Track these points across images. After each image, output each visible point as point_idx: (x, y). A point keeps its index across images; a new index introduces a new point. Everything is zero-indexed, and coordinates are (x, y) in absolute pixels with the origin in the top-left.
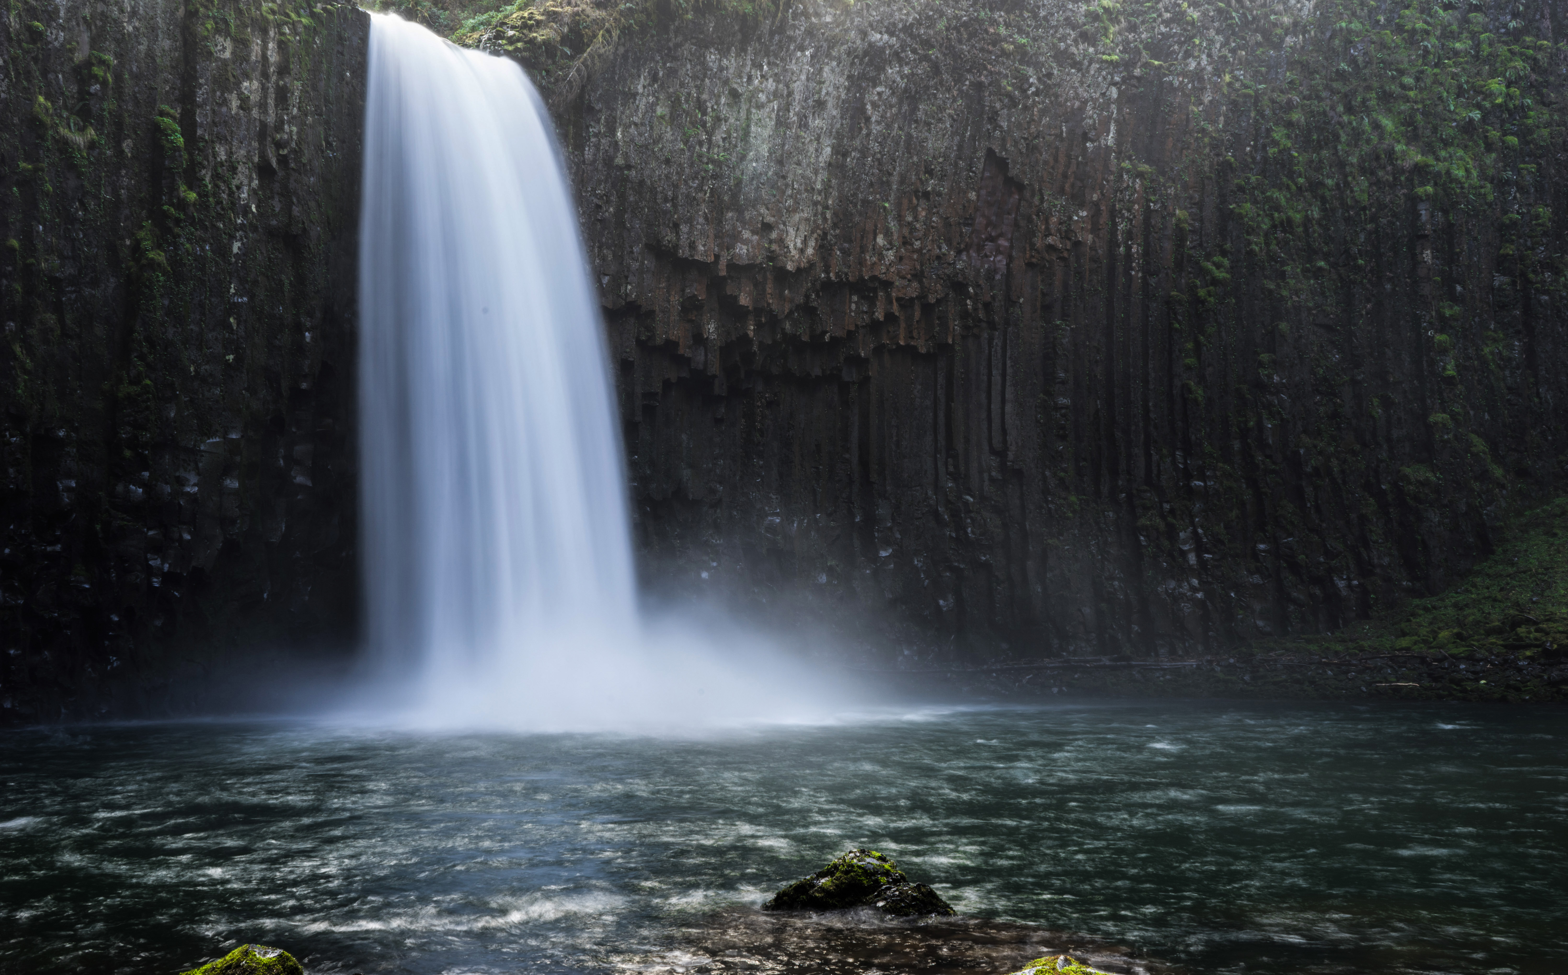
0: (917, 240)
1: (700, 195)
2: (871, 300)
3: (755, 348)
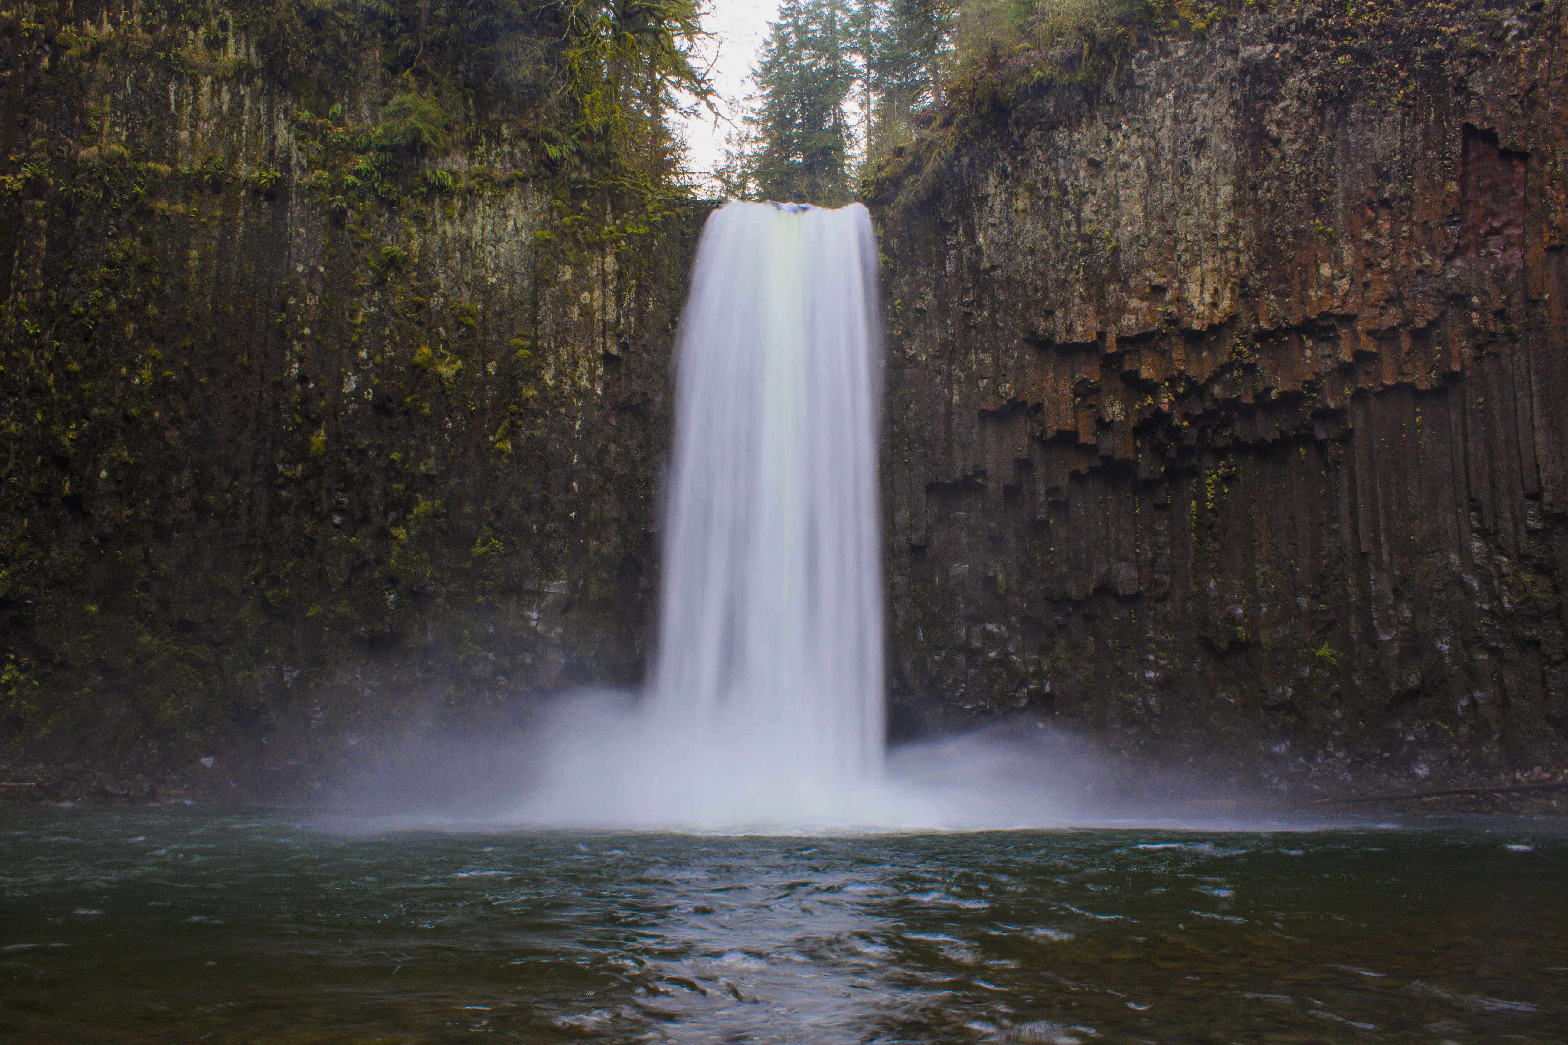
0: (1384, 259)
1: (1072, 275)
2: (1334, 341)
3: (1176, 422)
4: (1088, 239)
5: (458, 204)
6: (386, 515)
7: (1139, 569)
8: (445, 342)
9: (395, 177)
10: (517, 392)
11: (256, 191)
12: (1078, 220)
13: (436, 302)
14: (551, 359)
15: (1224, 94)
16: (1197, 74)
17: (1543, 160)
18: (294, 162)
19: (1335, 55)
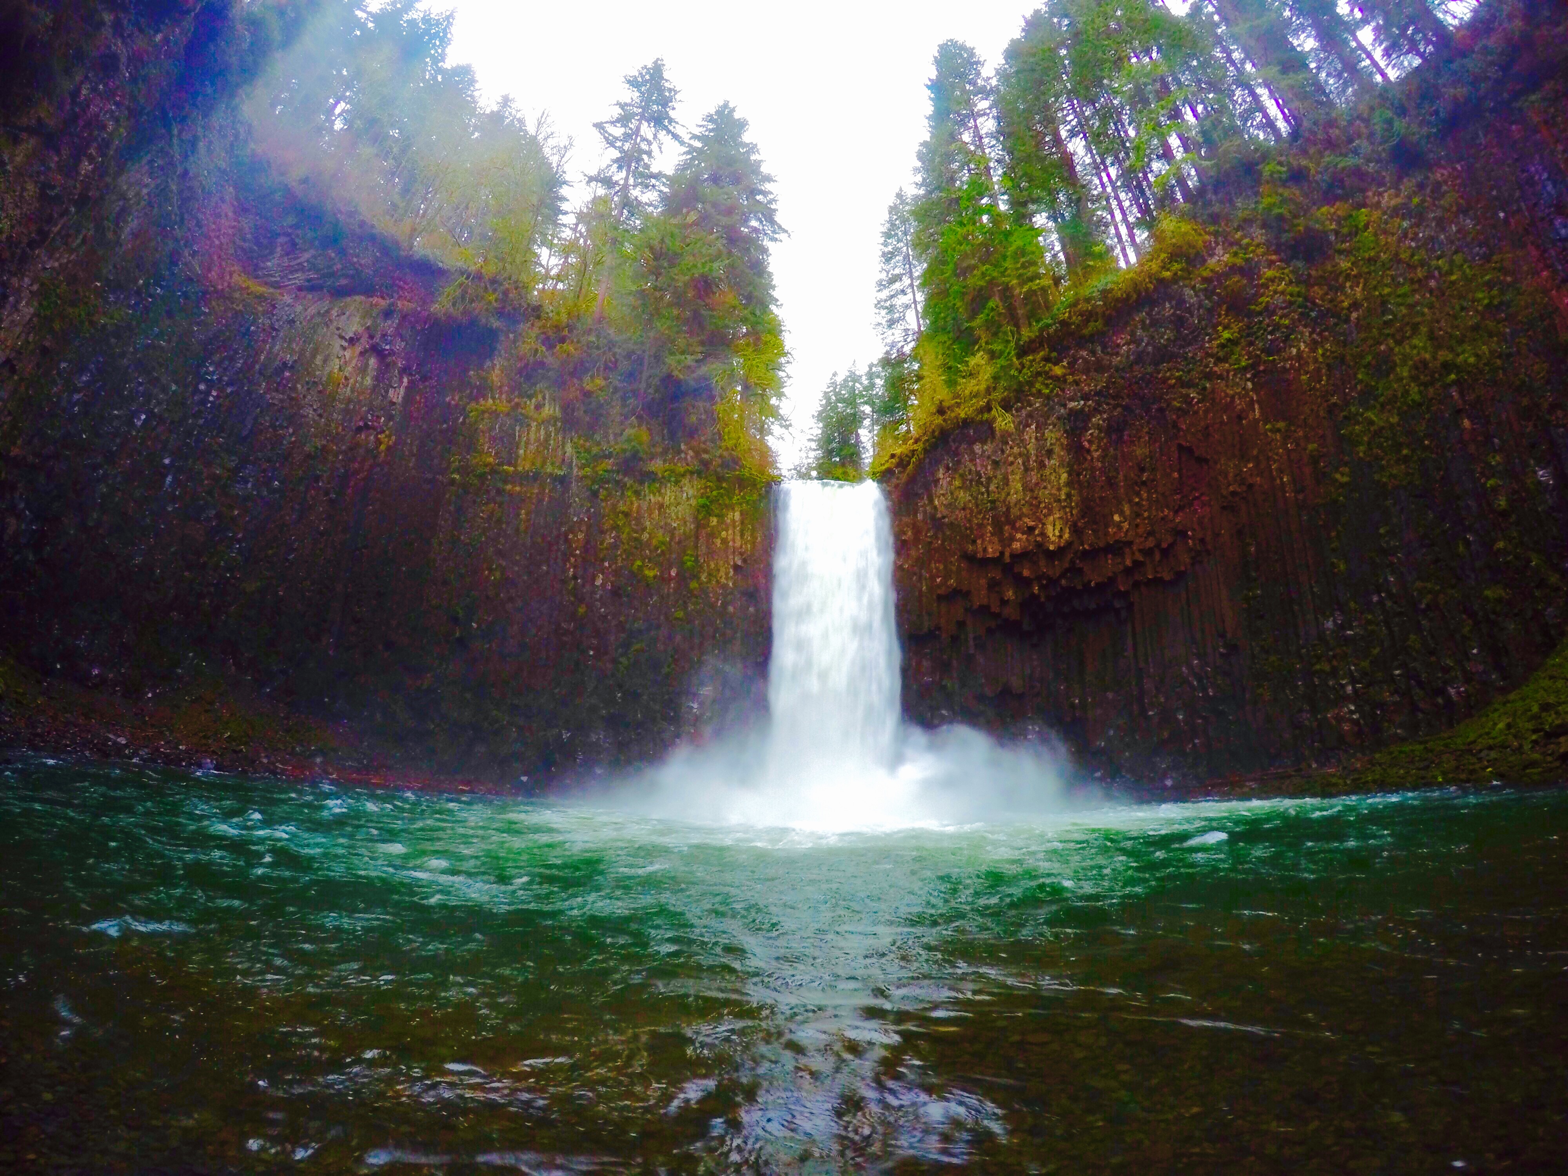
0: (1145, 512)
1: (985, 521)
2: (1122, 555)
3: (1043, 599)
4: (993, 502)
5: (657, 484)
7: (1023, 680)
8: (649, 558)
10: (688, 585)
12: (988, 491)
13: (645, 537)
14: (705, 567)
15: (1060, 426)
16: (1047, 416)
17: (1216, 463)
19: (1114, 408)
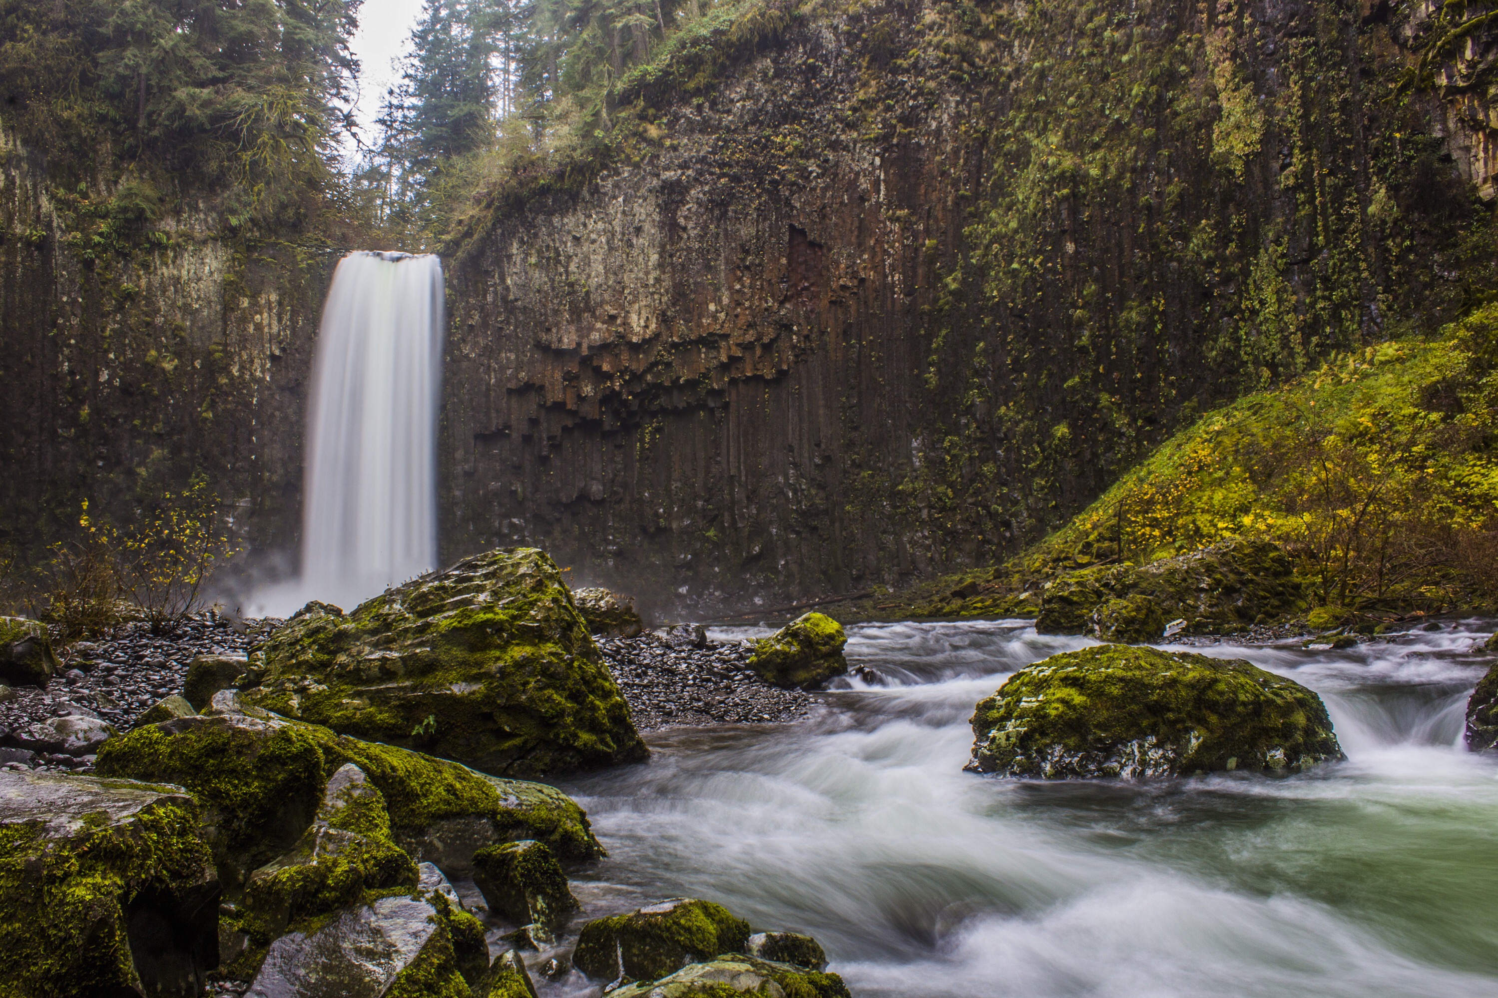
0: (746, 301)
1: (562, 307)
2: (718, 349)
3: (625, 396)
5: (171, 254)
6: (132, 460)
7: (604, 485)
8: (166, 347)
9: (127, 237)
10: (215, 380)
11: (28, 243)
13: (159, 320)
14: (236, 359)
15: (652, 199)
16: (637, 187)
17: (830, 250)
18: (55, 224)
19: (719, 178)
